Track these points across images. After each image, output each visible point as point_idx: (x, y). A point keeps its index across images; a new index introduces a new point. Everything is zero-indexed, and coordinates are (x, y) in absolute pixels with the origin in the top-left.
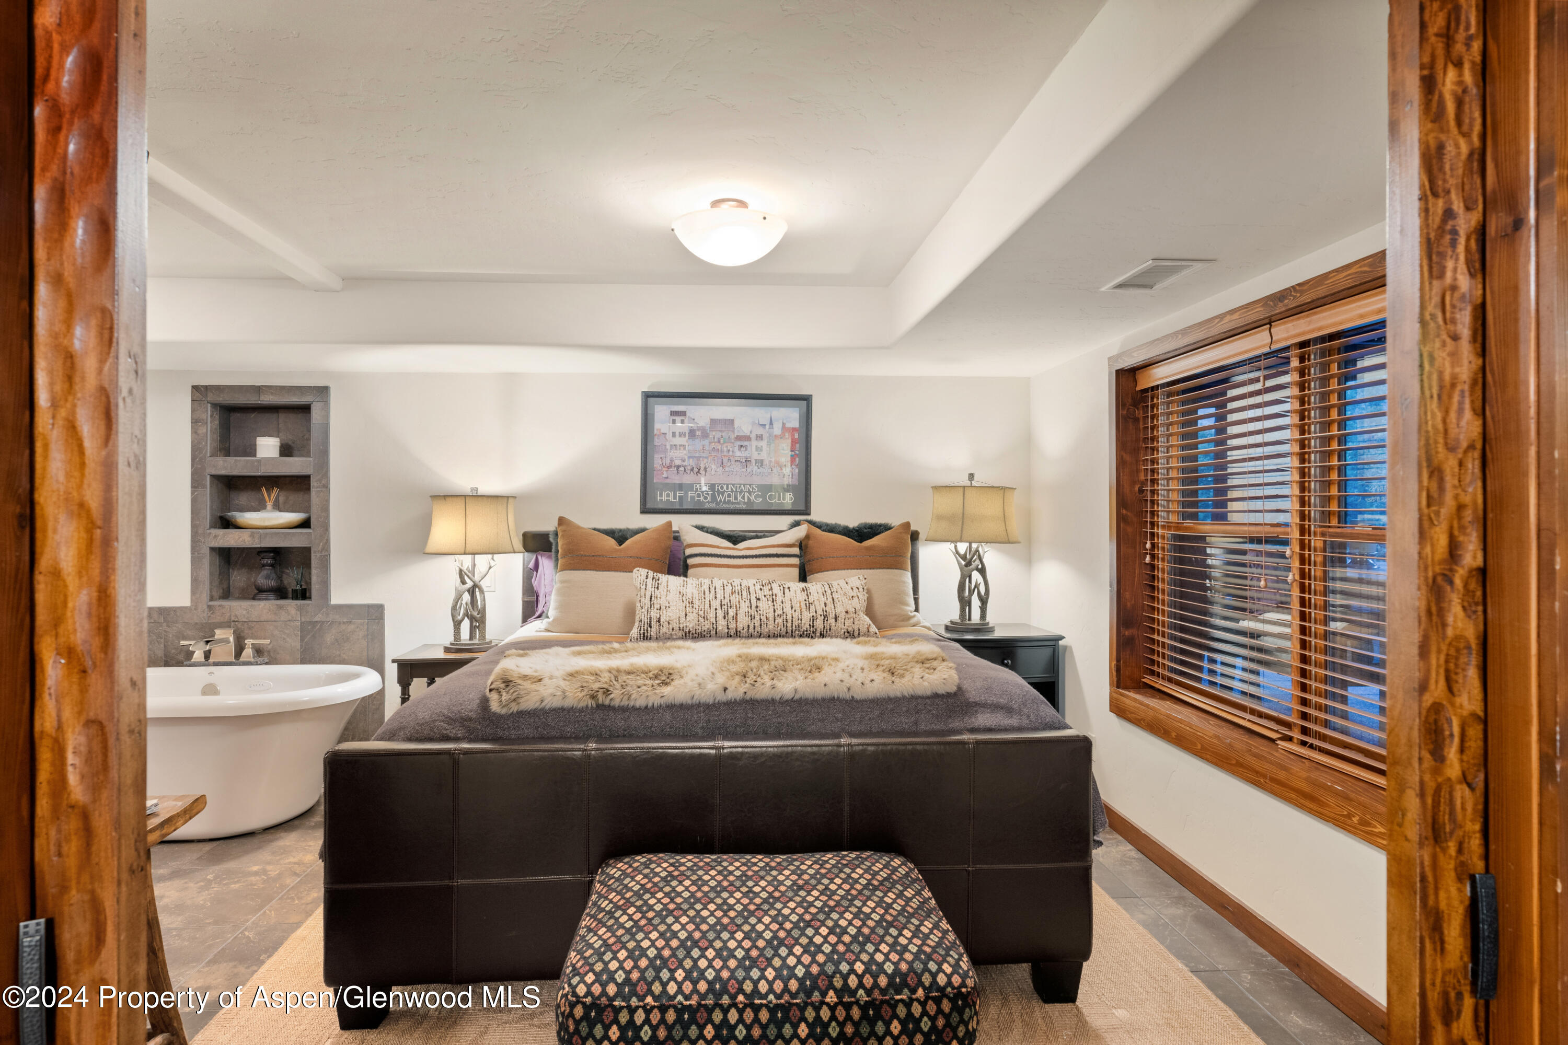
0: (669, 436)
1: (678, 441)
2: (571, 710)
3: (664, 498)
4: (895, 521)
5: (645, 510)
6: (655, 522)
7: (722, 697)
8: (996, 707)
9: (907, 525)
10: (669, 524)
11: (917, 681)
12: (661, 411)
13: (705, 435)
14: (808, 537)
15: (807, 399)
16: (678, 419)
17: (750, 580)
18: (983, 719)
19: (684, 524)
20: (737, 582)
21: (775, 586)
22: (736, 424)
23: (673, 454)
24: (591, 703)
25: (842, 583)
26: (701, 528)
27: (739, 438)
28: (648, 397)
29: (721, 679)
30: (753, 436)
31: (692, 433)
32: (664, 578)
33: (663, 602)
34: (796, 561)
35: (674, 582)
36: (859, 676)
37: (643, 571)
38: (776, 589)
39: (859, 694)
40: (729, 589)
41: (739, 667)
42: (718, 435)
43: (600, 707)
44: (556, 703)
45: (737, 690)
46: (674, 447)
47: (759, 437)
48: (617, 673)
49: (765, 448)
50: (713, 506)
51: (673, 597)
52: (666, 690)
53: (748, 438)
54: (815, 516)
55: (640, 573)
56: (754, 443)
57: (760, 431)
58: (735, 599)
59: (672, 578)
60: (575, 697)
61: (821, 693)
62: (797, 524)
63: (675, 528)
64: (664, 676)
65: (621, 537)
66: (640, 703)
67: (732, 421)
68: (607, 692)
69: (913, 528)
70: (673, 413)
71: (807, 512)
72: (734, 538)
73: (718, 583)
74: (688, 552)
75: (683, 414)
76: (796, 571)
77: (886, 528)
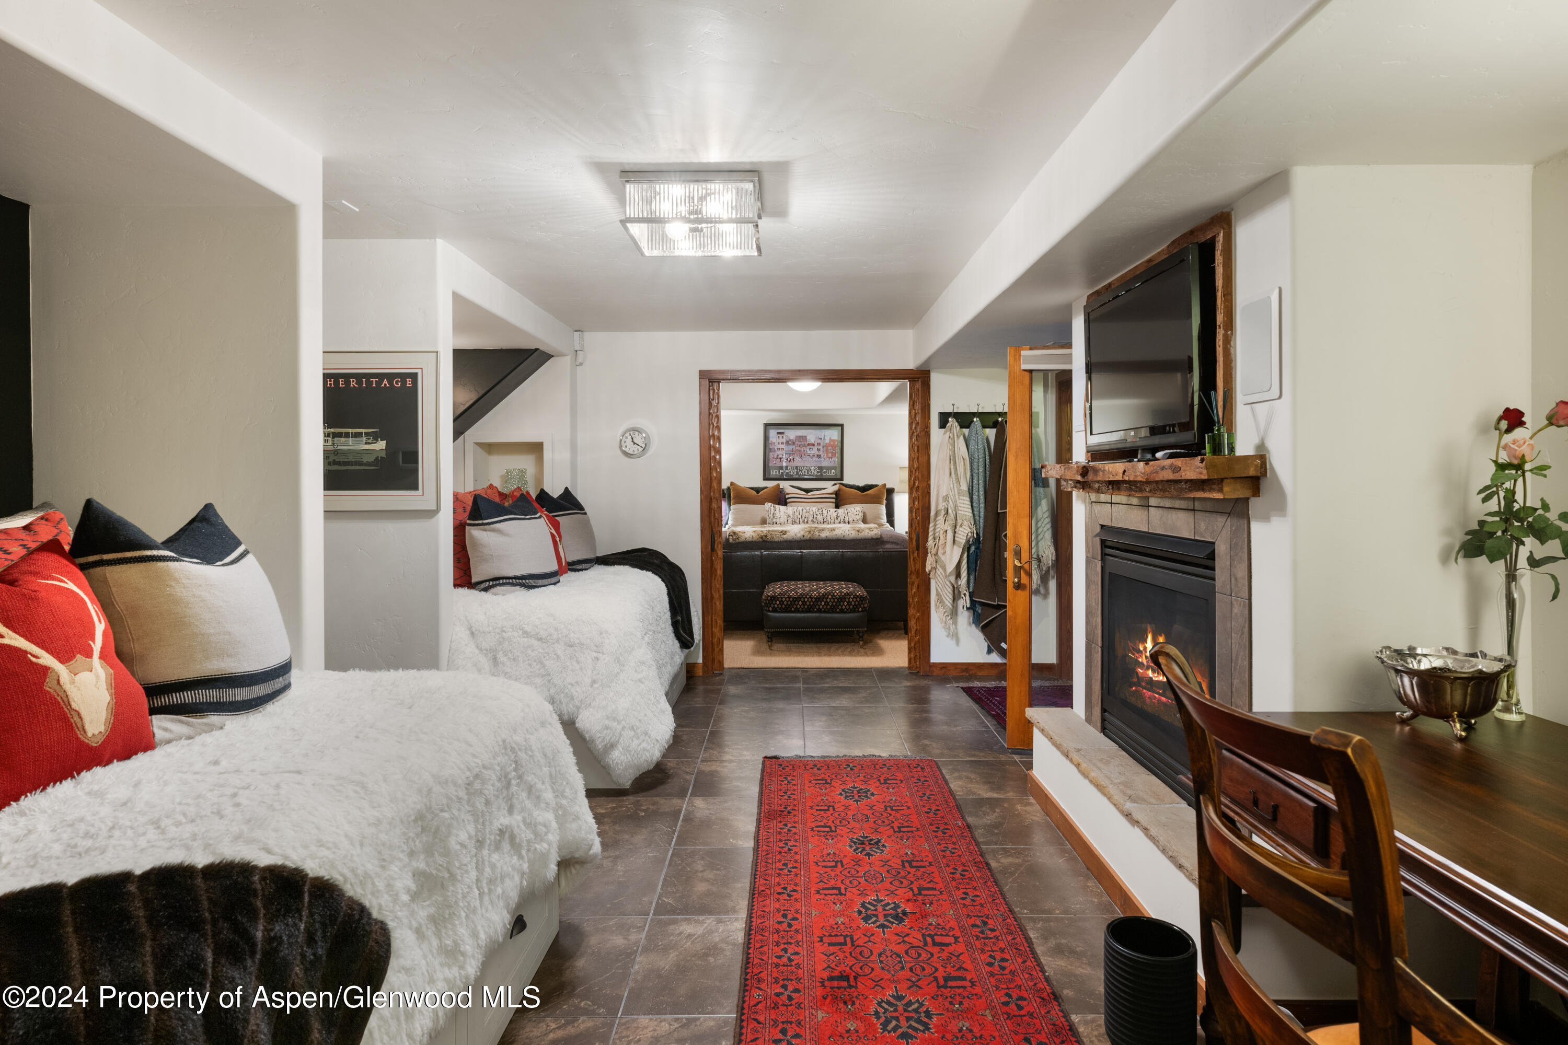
0: (777, 444)
1: (781, 446)
2: (755, 542)
3: (774, 473)
4: (880, 483)
5: (765, 479)
6: (771, 484)
7: (802, 538)
8: (893, 543)
9: (885, 485)
10: (778, 485)
11: (866, 534)
12: (773, 433)
13: (794, 444)
14: (839, 490)
15: (842, 426)
16: (781, 436)
17: (814, 508)
18: (888, 546)
19: (784, 485)
20: (808, 508)
21: (824, 510)
22: (808, 438)
23: (778, 452)
24: (761, 540)
25: (853, 509)
26: (792, 487)
27: (809, 445)
28: (767, 426)
29: (802, 533)
30: (816, 444)
31: (788, 443)
32: (778, 507)
33: (778, 516)
34: (834, 500)
35: (782, 508)
36: (847, 532)
37: (770, 504)
38: (824, 511)
39: (847, 538)
40: (805, 511)
41: (808, 529)
42: (799, 443)
43: (764, 541)
44: (750, 539)
45: (808, 536)
46: (779, 449)
47: (819, 444)
48: (769, 531)
49: (822, 449)
50: (797, 476)
51: (782, 514)
52: (785, 536)
53: (813, 445)
54: (845, 481)
55: (768, 505)
56: (816, 447)
57: (819, 441)
58: (807, 515)
59: (781, 507)
60: (756, 537)
61: (835, 537)
62: (835, 484)
63: (781, 487)
64: (784, 533)
65: (758, 490)
66: (777, 540)
67: (806, 436)
68: (766, 536)
69: (888, 486)
70: (778, 433)
71: (842, 479)
72: (807, 491)
73: (800, 509)
74: (787, 496)
75: (783, 433)
76: (834, 505)
77: (876, 486)
